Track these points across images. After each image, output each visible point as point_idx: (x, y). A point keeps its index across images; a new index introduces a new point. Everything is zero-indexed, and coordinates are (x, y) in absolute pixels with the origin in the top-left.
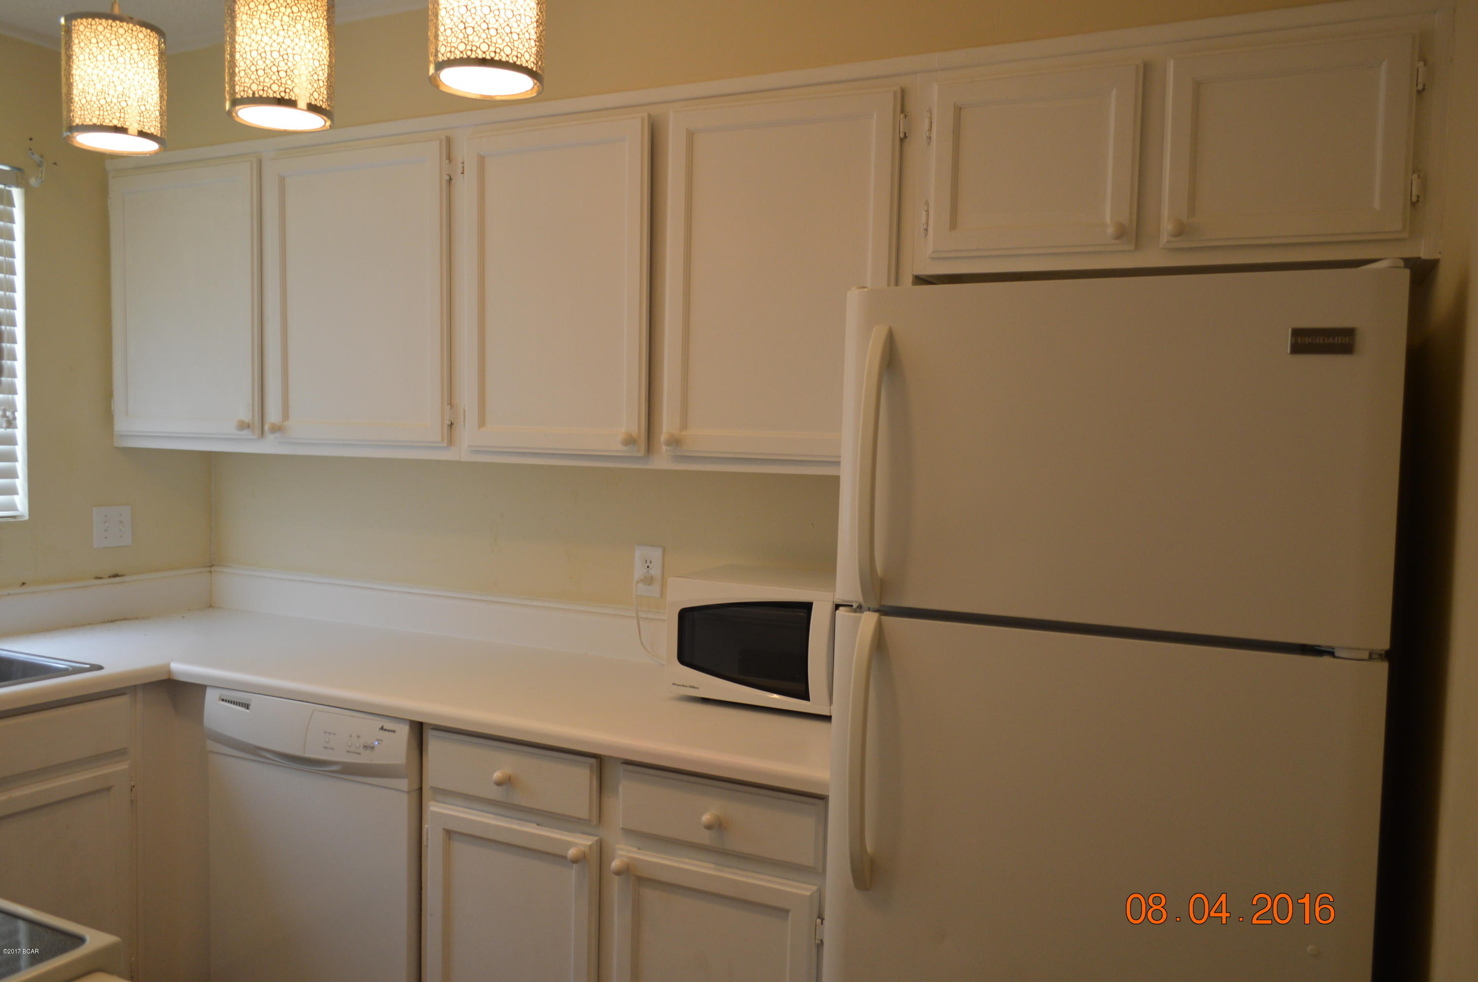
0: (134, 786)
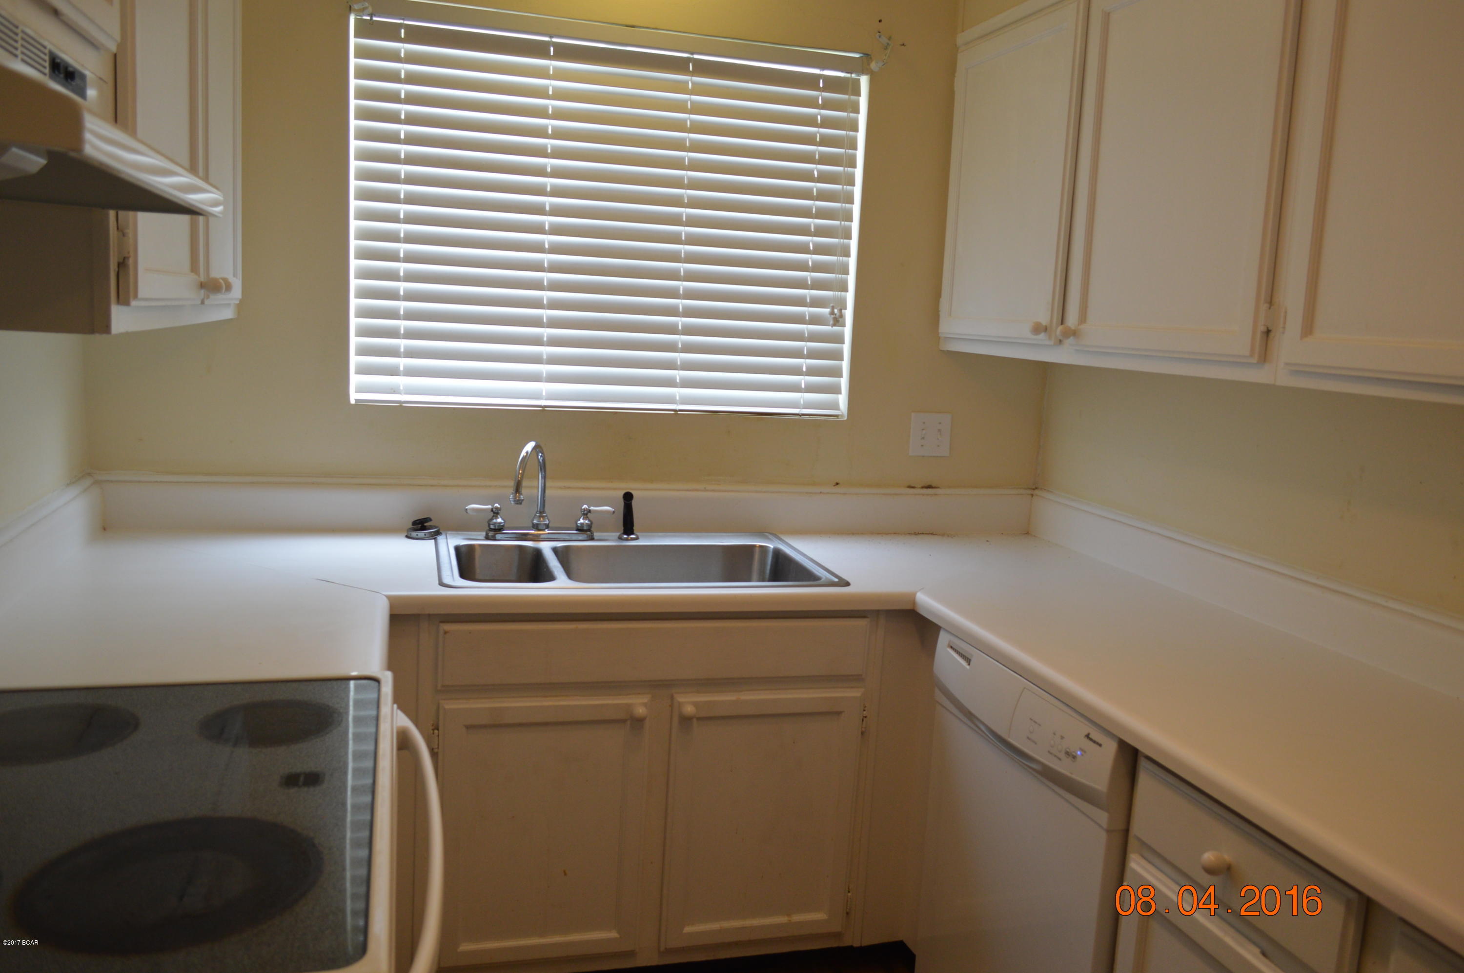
0: (866, 717)
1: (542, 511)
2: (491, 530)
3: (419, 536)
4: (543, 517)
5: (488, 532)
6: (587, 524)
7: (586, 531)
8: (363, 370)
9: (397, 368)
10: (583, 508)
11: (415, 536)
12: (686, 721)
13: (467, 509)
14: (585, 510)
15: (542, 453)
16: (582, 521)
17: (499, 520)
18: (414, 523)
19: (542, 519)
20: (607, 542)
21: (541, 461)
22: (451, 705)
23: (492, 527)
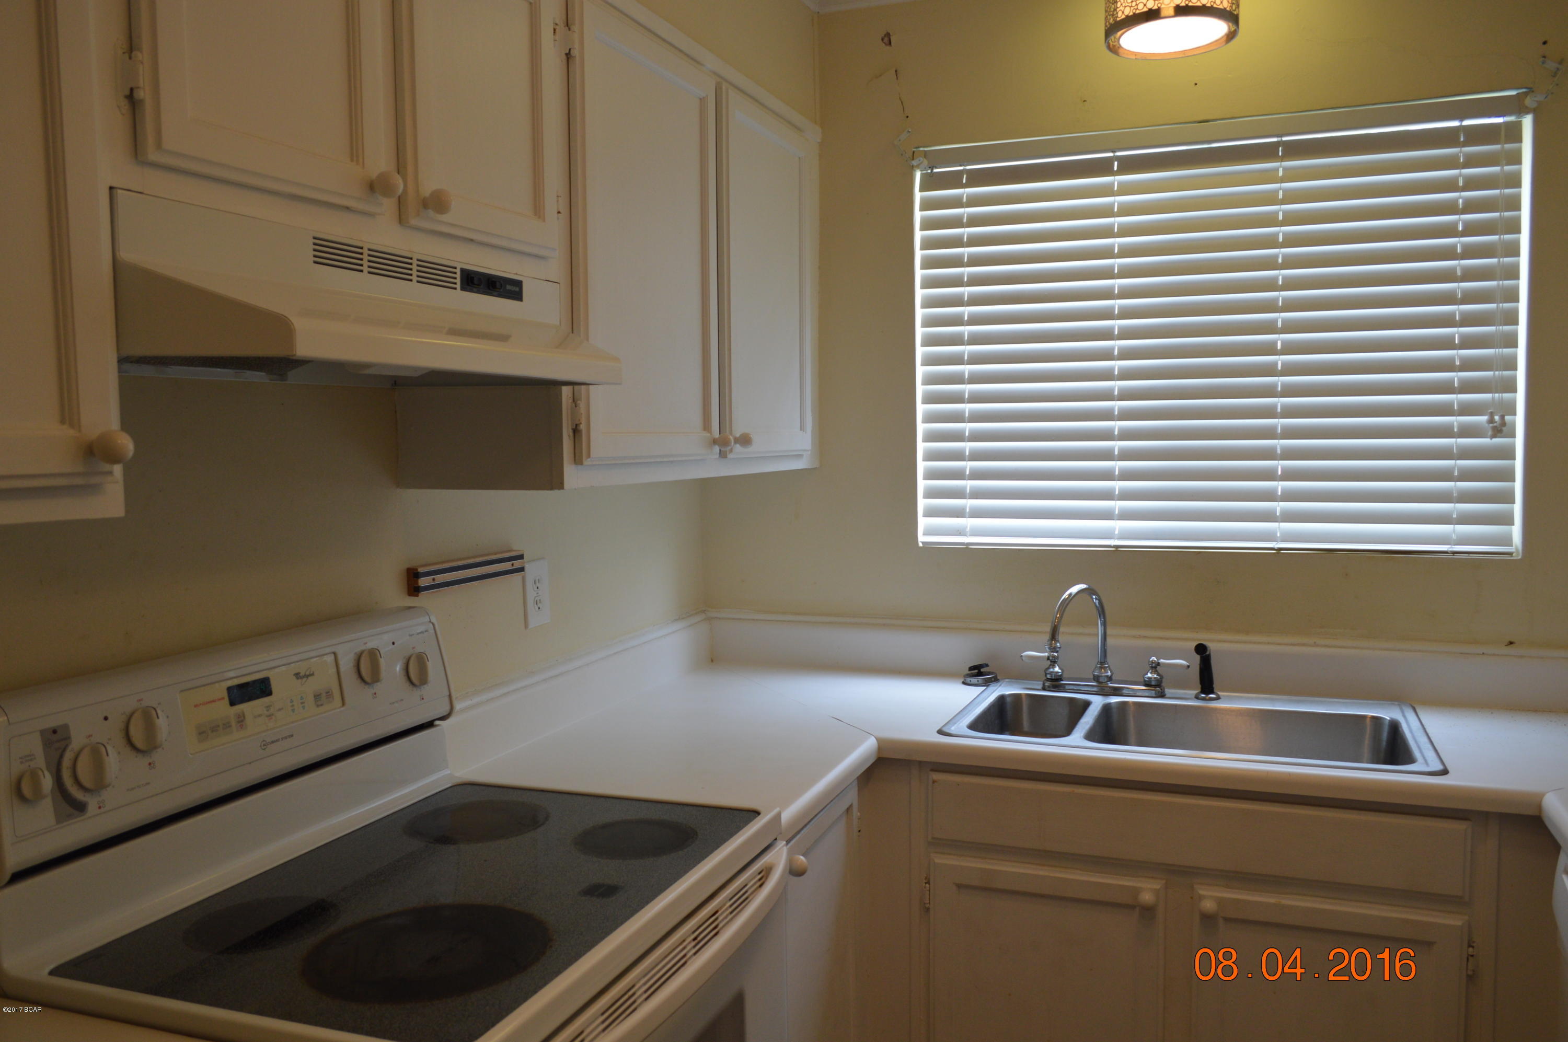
0: (1473, 956)
1: (1103, 661)
2: (1048, 680)
3: (972, 682)
4: (1105, 668)
5: (1046, 682)
6: (1155, 678)
7: (1155, 686)
8: (931, 513)
9: (963, 509)
10: (1151, 659)
11: (969, 682)
12: (1208, 919)
13: (1022, 656)
14: (1153, 663)
15: (1094, 595)
16: (1149, 675)
17: (1057, 669)
18: (971, 669)
19: (1103, 670)
20: (1180, 700)
21: (1097, 604)
22: (939, 860)
23: (1049, 676)
